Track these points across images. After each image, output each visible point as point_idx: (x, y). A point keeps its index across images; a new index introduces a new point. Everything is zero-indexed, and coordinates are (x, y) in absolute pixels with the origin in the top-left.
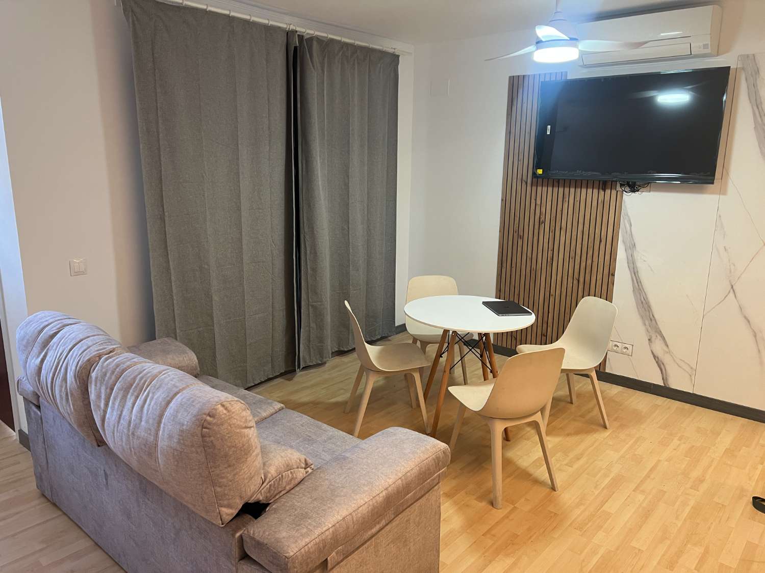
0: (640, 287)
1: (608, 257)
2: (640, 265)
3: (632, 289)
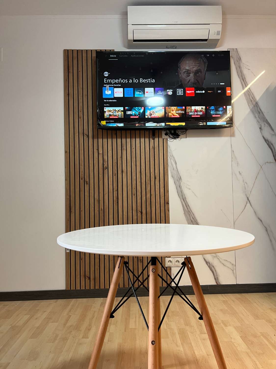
0: (189, 209)
1: (162, 190)
2: (187, 192)
3: (183, 212)
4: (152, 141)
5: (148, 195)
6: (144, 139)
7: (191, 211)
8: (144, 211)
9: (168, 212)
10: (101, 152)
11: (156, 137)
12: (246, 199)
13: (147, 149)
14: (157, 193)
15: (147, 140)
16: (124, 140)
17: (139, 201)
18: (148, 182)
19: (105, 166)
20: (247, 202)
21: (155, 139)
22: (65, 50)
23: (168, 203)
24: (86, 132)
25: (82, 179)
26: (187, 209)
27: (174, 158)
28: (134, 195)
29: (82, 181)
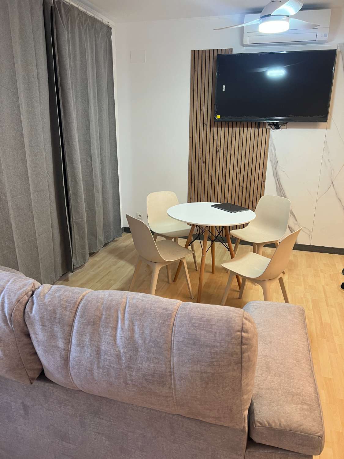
1: (261, 171)
3: (276, 189)
4: (257, 130)
5: (249, 174)
6: (250, 129)
7: (282, 189)
8: (245, 186)
9: (264, 188)
10: (215, 138)
11: (261, 127)
12: (331, 183)
13: (253, 137)
14: (257, 173)
15: (253, 129)
16: (234, 129)
17: (242, 178)
18: (250, 164)
19: (218, 150)
20: (331, 185)
21: (260, 129)
22: (192, 51)
23: (264, 182)
24: (205, 122)
25: (200, 159)
26: (280, 187)
27: (274, 145)
28: (238, 173)
29: (200, 161)
